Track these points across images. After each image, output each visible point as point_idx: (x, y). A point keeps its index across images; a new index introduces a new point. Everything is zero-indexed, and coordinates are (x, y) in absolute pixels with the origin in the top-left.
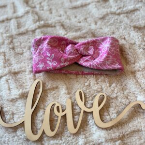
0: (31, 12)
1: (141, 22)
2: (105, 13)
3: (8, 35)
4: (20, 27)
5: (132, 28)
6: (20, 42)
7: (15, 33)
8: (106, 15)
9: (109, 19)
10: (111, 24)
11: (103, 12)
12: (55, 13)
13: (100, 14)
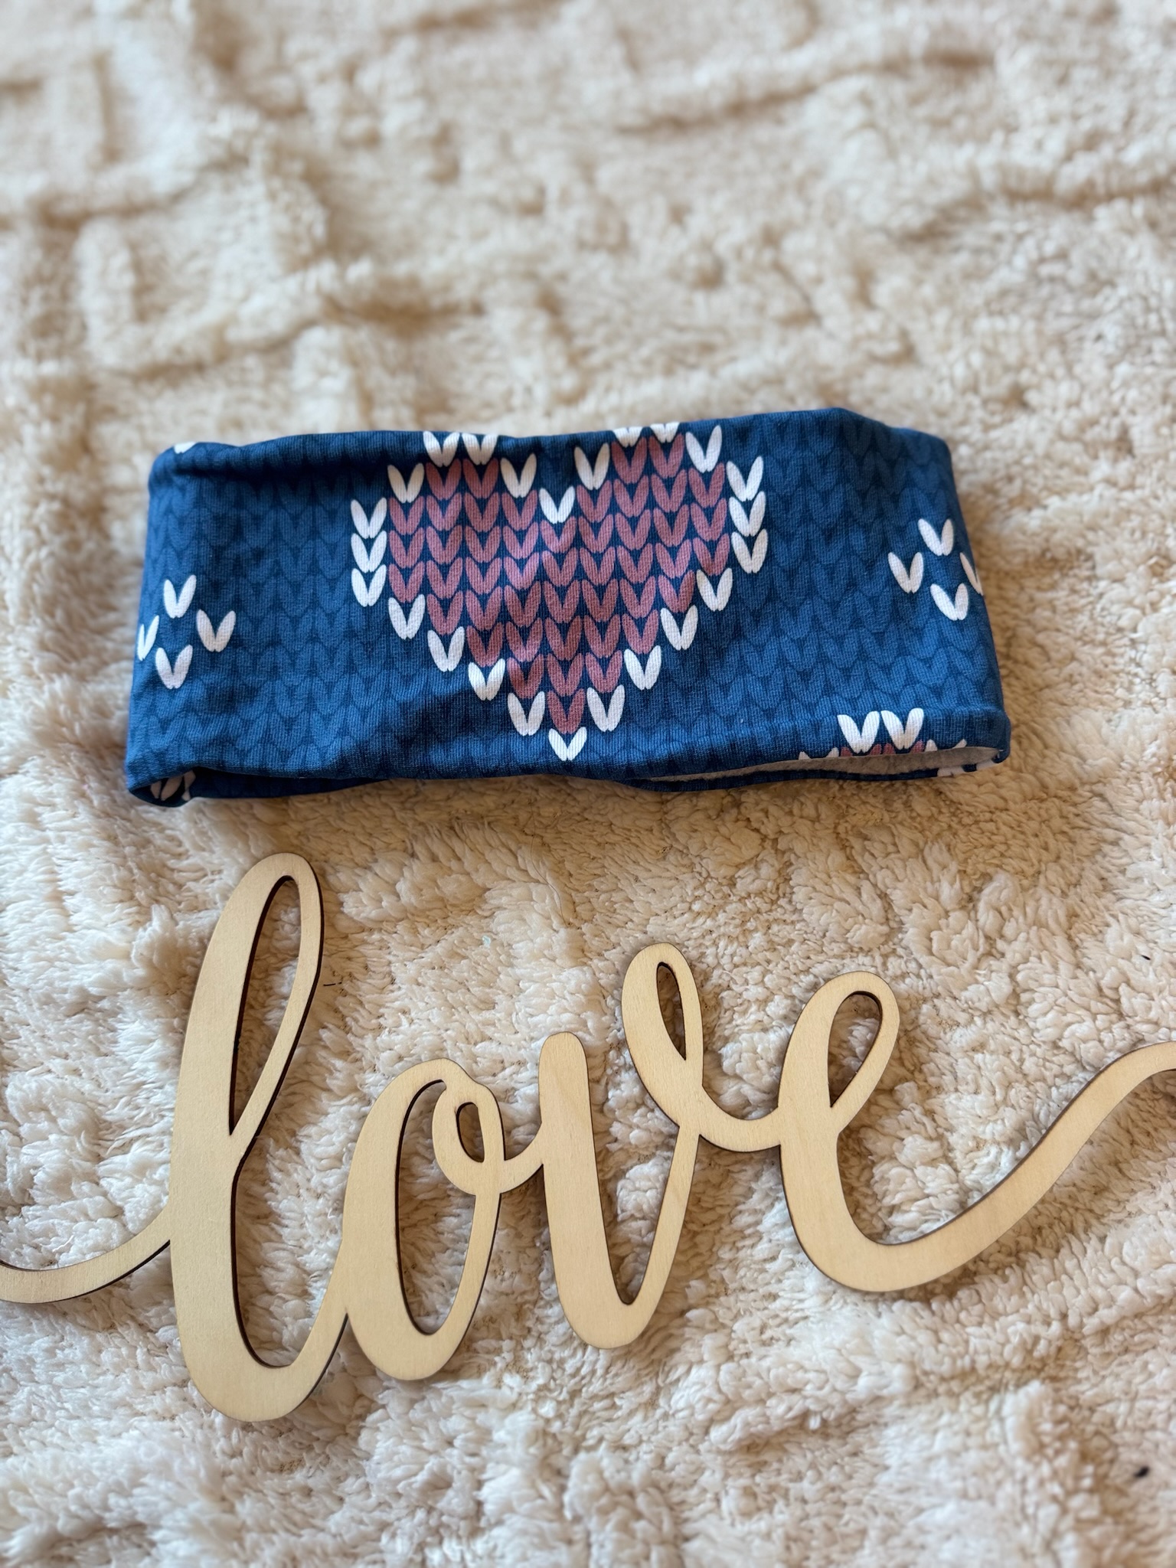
0: (259, 154)
2: (953, 189)
8: (962, 213)
9: (993, 253)
10: (1004, 293)
11: (932, 182)
12: (487, 172)
13: (905, 193)
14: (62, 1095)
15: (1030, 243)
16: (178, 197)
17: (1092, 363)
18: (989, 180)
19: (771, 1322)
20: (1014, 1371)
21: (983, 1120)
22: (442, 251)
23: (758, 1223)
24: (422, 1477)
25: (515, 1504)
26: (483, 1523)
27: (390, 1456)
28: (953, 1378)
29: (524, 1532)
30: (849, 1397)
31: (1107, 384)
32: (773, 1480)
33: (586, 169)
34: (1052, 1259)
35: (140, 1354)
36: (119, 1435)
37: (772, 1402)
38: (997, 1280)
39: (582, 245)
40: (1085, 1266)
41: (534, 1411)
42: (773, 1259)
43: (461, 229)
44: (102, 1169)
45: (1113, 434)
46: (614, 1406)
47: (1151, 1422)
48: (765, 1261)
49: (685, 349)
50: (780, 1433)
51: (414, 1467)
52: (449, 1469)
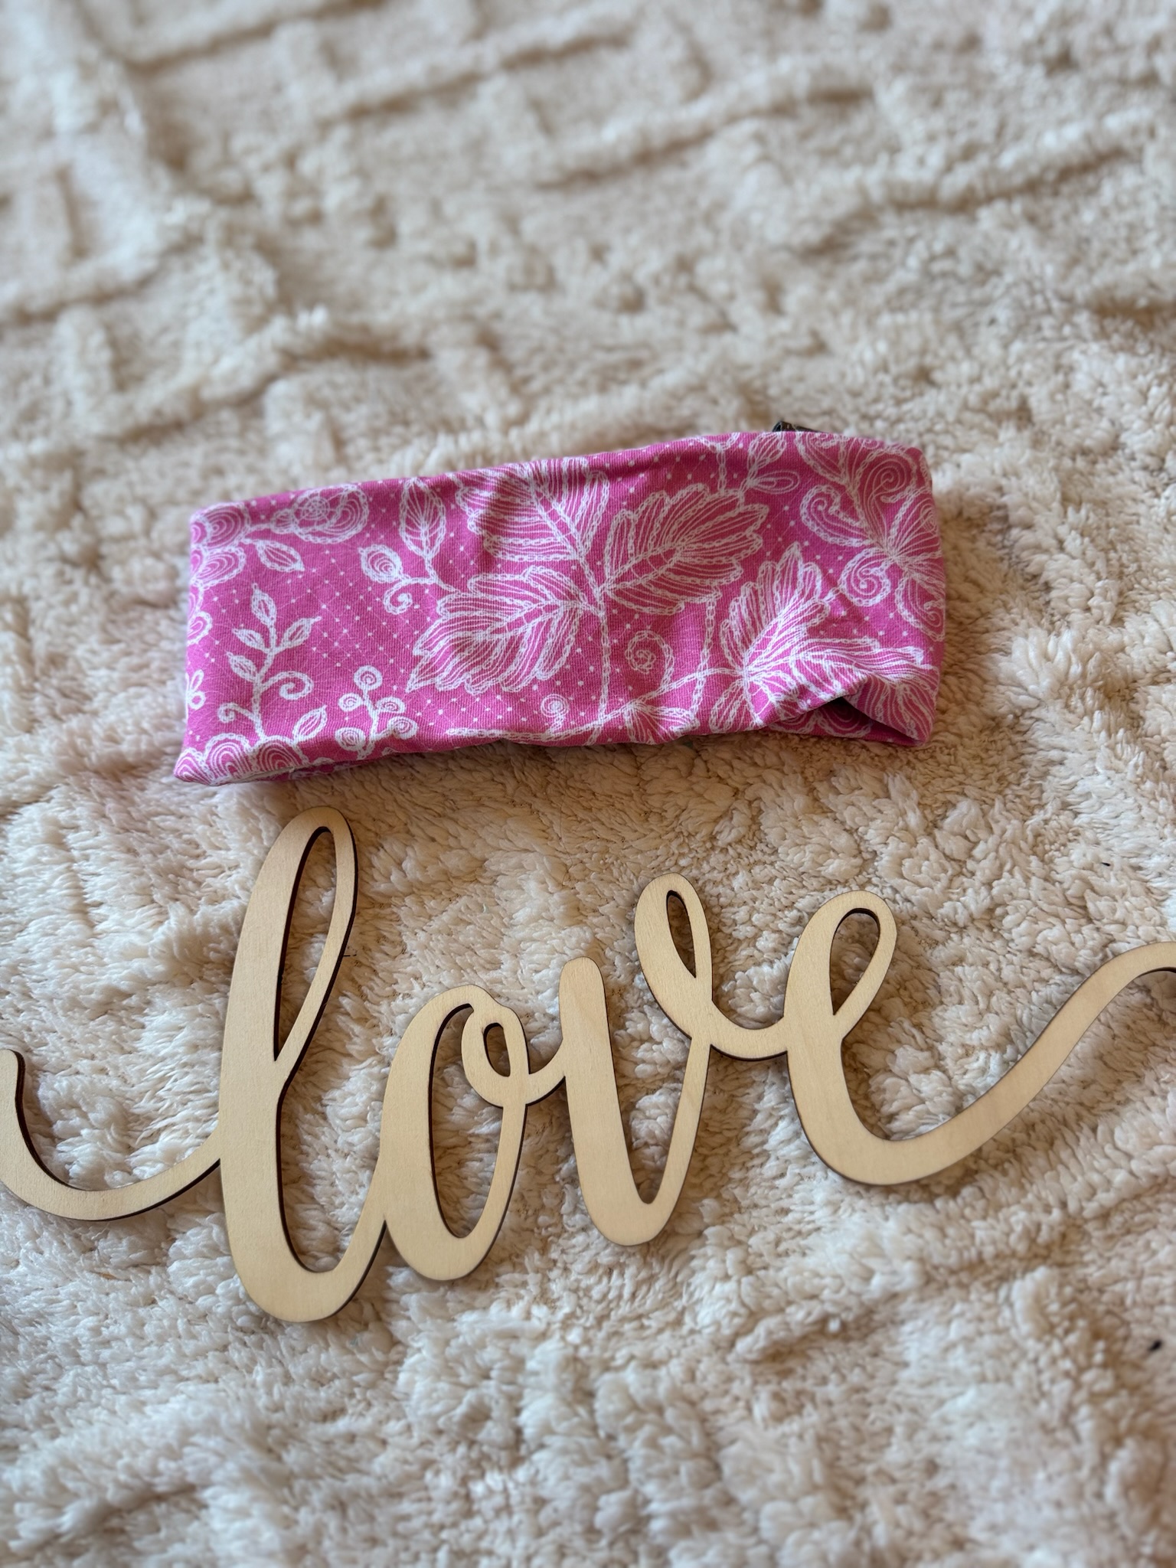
0: (213, 234)
1: (1156, 261)
2: (844, 205)
3: (38, 447)
4: (140, 379)
5: (1083, 319)
6: (142, 501)
7: (96, 425)
8: (856, 225)
9: (887, 257)
10: (902, 291)
11: (827, 200)
12: (422, 234)
13: (803, 213)
14: (92, 1091)
15: (920, 246)
16: (145, 283)
17: (989, 345)
18: (877, 194)
19: (785, 1235)
20: (1021, 1259)
21: (968, 1028)
22: (386, 306)
23: (764, 1142)
24: (461, 1410)
25: (554, 1424)
26: (523, 1451)
27: (428, 1395)
28: (962, 1269)
29: (564, 1451)
30: (865, 1298)
31: (1004, 362)
32: (799, 1385)
33: (511, 222)
34: (1046, 1152)
35: (181, 1324)
36: (167, 1401)
37: (791, 1310)
38: (997, 1175)
39: (513, 288)
40: (1080, 1154)
41: (563, 1338)
42: (782, 1175)
43: (402, 285)
44: (133, 1160)
45: (1014, 404)
46: (642, 1327)
47: (1158, 1297)
48: (775, 1178)
49: (615, 368)
50: (804, 1338)
51: (452, 1402)
52: (487, 1400)
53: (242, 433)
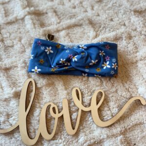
5: (132, 12)
6: (9, 32)
7: (3, 22)
10: (109, 8)
15: (112, 2)
17: (120, 15)
19: (91, 131)
20: (119, 134)
21: (114, 105)
22: (41, 6)
23: (88, 119)
28: (112, 136)
30: (100, 139)
31: (122, 18)
34: (123, 121)
37: (91, 140)
38: (117, 124)
40: (127, 121)
41: (63, 144)
45: (123, 24)
46: (73, 142)
47: (135, 138)
48: (90, 124)
49: (72, 16)
53: (22, 24)
